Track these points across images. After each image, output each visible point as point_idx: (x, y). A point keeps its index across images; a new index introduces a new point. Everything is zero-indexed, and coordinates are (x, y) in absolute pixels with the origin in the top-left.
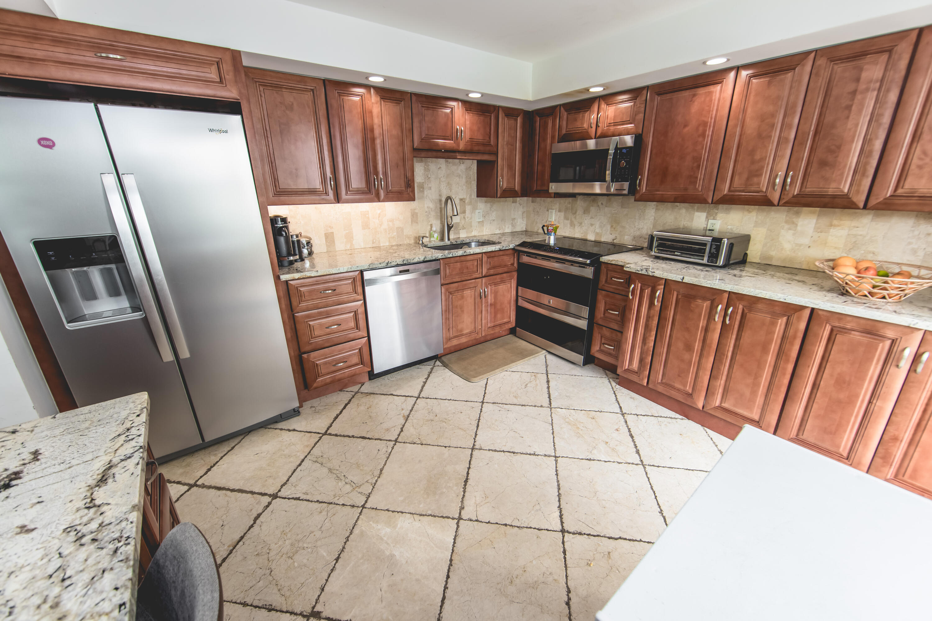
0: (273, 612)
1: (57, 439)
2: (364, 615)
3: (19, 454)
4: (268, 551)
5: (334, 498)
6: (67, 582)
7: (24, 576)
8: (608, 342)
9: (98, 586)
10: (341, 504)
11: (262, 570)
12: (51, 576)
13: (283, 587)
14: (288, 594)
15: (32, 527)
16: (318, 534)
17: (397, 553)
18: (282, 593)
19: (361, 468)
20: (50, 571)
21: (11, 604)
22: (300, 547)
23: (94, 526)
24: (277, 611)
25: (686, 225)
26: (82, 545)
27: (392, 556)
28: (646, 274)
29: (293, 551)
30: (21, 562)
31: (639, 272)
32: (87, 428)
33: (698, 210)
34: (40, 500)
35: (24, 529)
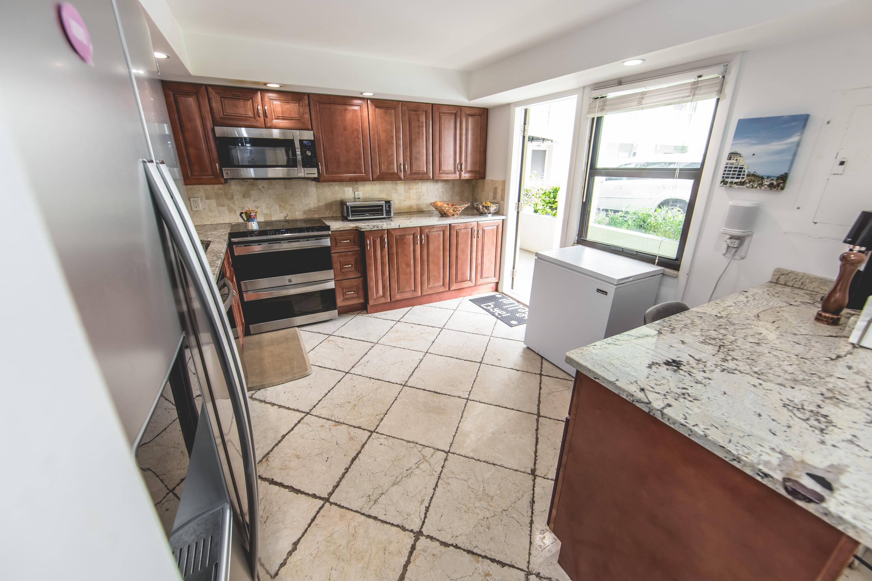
0: (535, 499)
1: (634, 366)
2: (531, 445)
3: (656, 372)
4: (485, 519)
5: (433, 475)
6: (686, 325)
7: (693, 333)
8: (349, 290)
9: (681, 319)
10: (441, 469)
11: (503, 518)
12: (688, 328)
13: (517, 497)
14: (521, 492)
15: (681, 342)
16: (470, 482)
17: (491, 431)
18: (521, 497)
19: (401, 457)
20: (687, 329)
21: (701, 331)
22: (483, 493)
23: (666, 328)
24: (533, 497)
25: (341, 197)
26: (674, 327)
27: (493, 433)
28: (378, 229)
29: (486, 498)
30: (691, 336)
31: (372, 230)
32: (618, 359)
33: (346, 186)
34: (670, 347)
35: (683, 342)
